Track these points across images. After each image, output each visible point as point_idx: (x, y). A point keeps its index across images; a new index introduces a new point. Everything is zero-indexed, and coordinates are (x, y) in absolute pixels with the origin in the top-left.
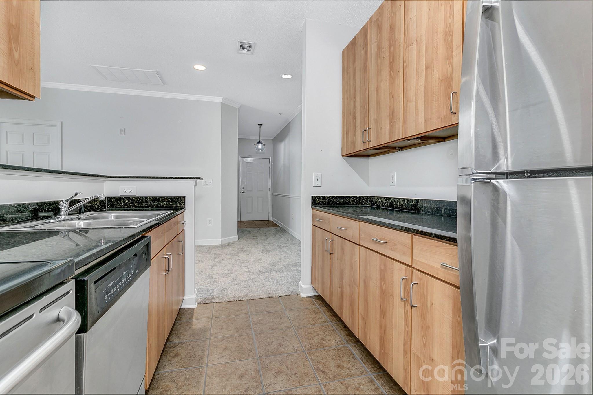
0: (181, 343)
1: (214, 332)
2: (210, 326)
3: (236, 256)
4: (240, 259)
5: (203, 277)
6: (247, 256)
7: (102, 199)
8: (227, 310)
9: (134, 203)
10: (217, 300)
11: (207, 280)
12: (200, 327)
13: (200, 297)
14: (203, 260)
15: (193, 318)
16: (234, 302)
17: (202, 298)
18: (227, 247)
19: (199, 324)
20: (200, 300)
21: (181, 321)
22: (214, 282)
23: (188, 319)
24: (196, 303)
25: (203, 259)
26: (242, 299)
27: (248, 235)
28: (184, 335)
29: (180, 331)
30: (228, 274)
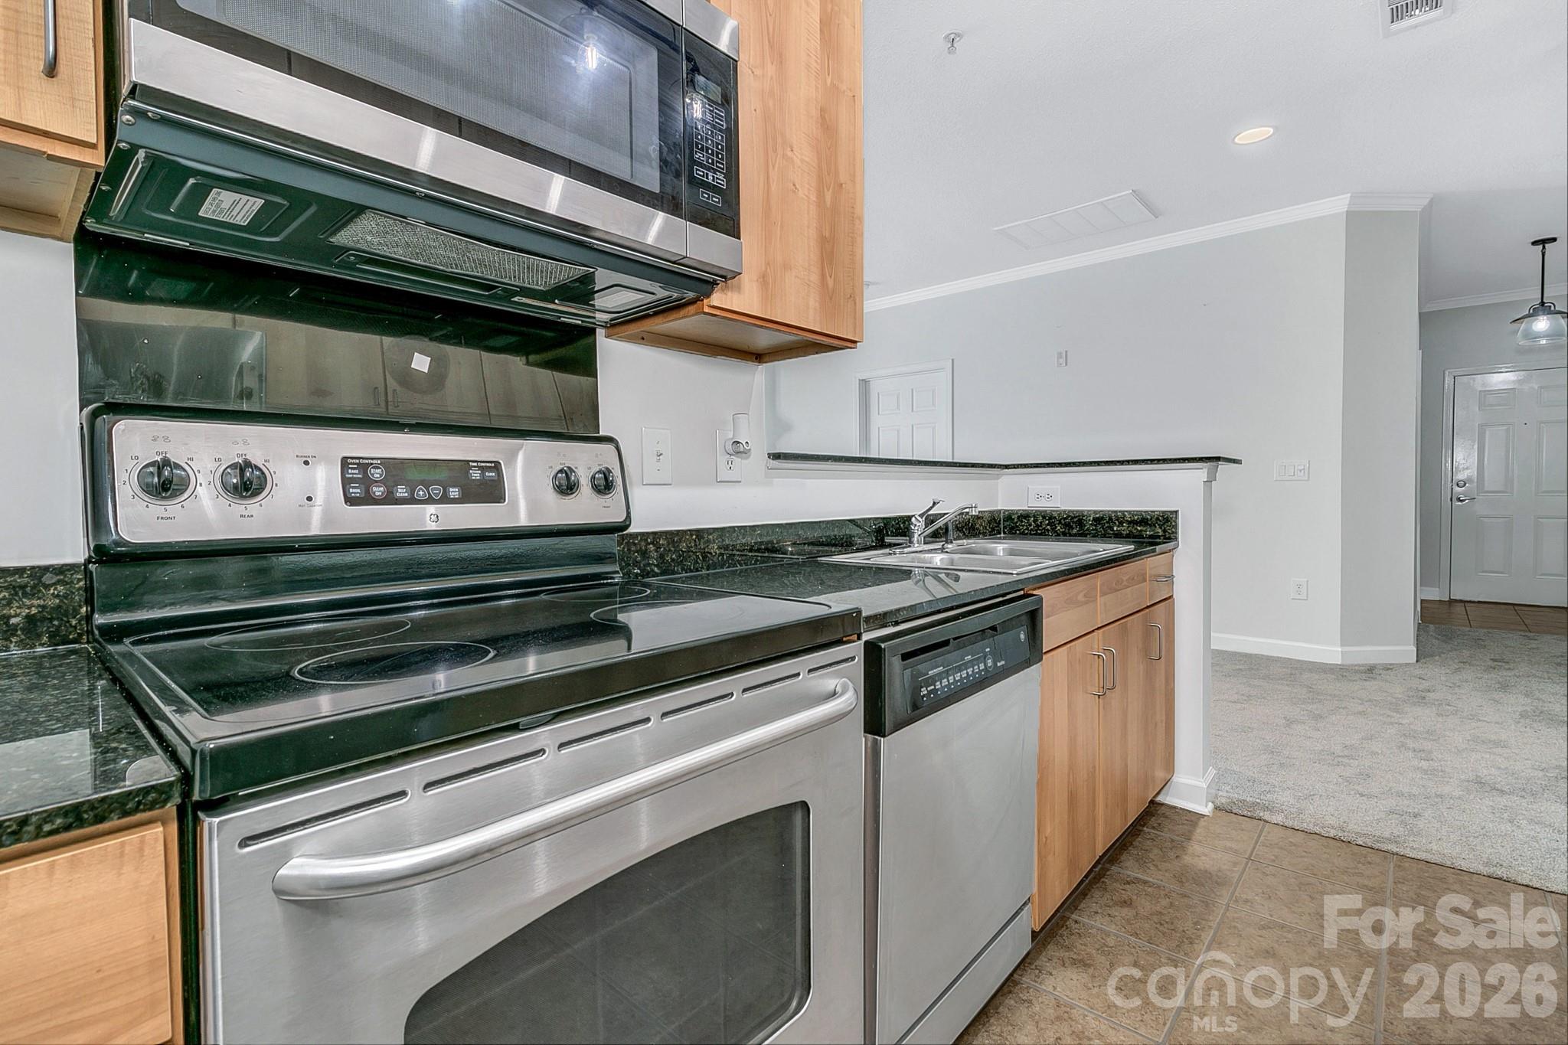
0: (1145, 882)
1: (1244, 896)
2: (1237, 875)
3: (1390, 709)
4: (1404, 722)
5: (1250, 743)
6: (1440, 719)
7: (974, 514)
8: (1304, 857)
9: (1055, 525)
10: (1278, 818)
11: (1260, 755)
12: (1208, 866)
13: (1227, 792)
14: (1264, 698)
15: (1194, 837)
16: (1339, 844)
17: (1229, 798)
18: (1364, 676)
19: (1204, 858)
20: (1224, 801)
21: (1158, 833)
22: (1282, 765)
23: (1178, 836)
24: (1210, 804)
25: (1265, 695)
26: (1369, 844)
27: (1466, 653)
28: (1156, 866)
29: (1150, 855)
30: (1340, 756)
